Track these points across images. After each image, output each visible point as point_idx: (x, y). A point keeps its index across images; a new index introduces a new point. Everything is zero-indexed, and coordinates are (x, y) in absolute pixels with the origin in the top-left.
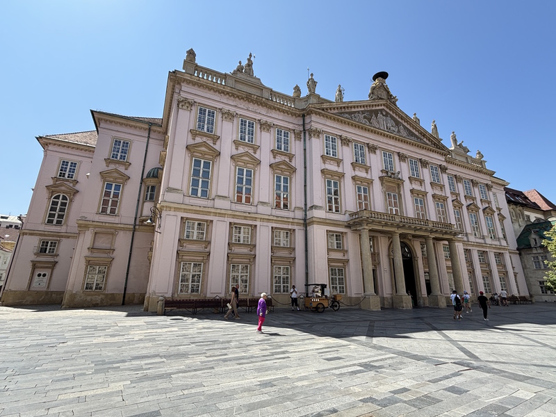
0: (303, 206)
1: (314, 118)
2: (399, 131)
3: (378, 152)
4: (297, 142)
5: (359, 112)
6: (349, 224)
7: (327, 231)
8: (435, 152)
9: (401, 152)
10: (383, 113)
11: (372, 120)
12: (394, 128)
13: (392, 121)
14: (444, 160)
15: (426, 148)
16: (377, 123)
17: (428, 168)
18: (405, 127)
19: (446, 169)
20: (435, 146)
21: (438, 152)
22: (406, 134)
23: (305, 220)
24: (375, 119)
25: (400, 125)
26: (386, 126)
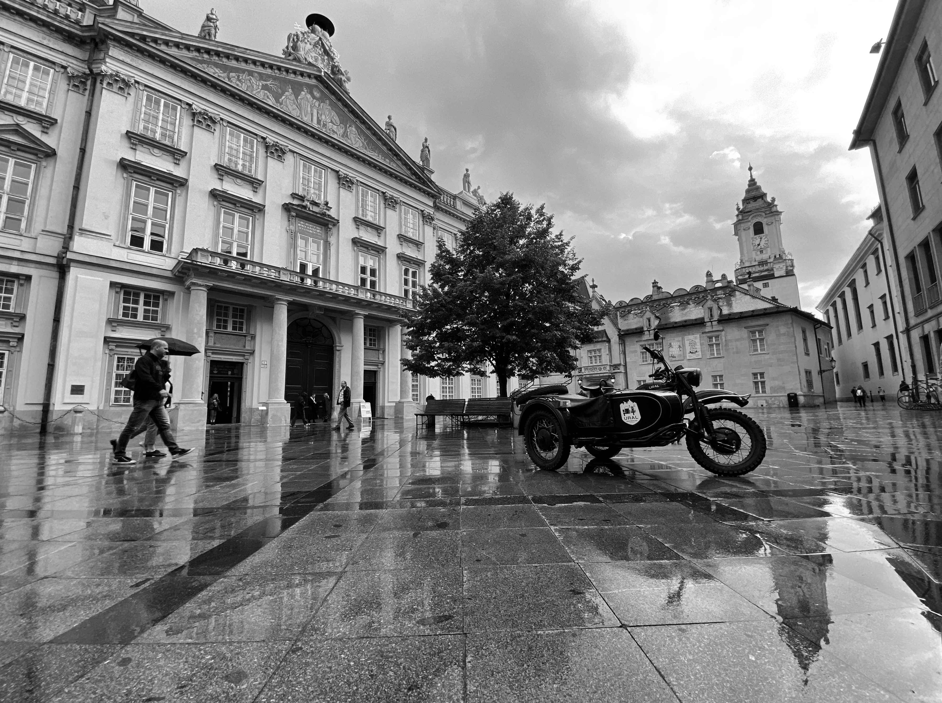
0: (65, 230)
1: (114, 51)
2: (345, 135)
3: (289, 158)
4: (73, 96)
5: (251, 73)
6: (175, 275)
7: (113, 284)
8: (415, 187)
9: (343, 171)
10: (315, 93)
11: (283, 97)
12: (335, 127)
13: (333, 113)
14: (431, 204)
15: (396, 177)
16: (295, 107)
17: (397, 210)
18: (362, 131)
19: (432, 219)
20: (417, 178)
21: (420, 189)
22: (361, 145)
23: (60, 257)
24: (292, 99)
25: (350, 126)
26: (318, 118)
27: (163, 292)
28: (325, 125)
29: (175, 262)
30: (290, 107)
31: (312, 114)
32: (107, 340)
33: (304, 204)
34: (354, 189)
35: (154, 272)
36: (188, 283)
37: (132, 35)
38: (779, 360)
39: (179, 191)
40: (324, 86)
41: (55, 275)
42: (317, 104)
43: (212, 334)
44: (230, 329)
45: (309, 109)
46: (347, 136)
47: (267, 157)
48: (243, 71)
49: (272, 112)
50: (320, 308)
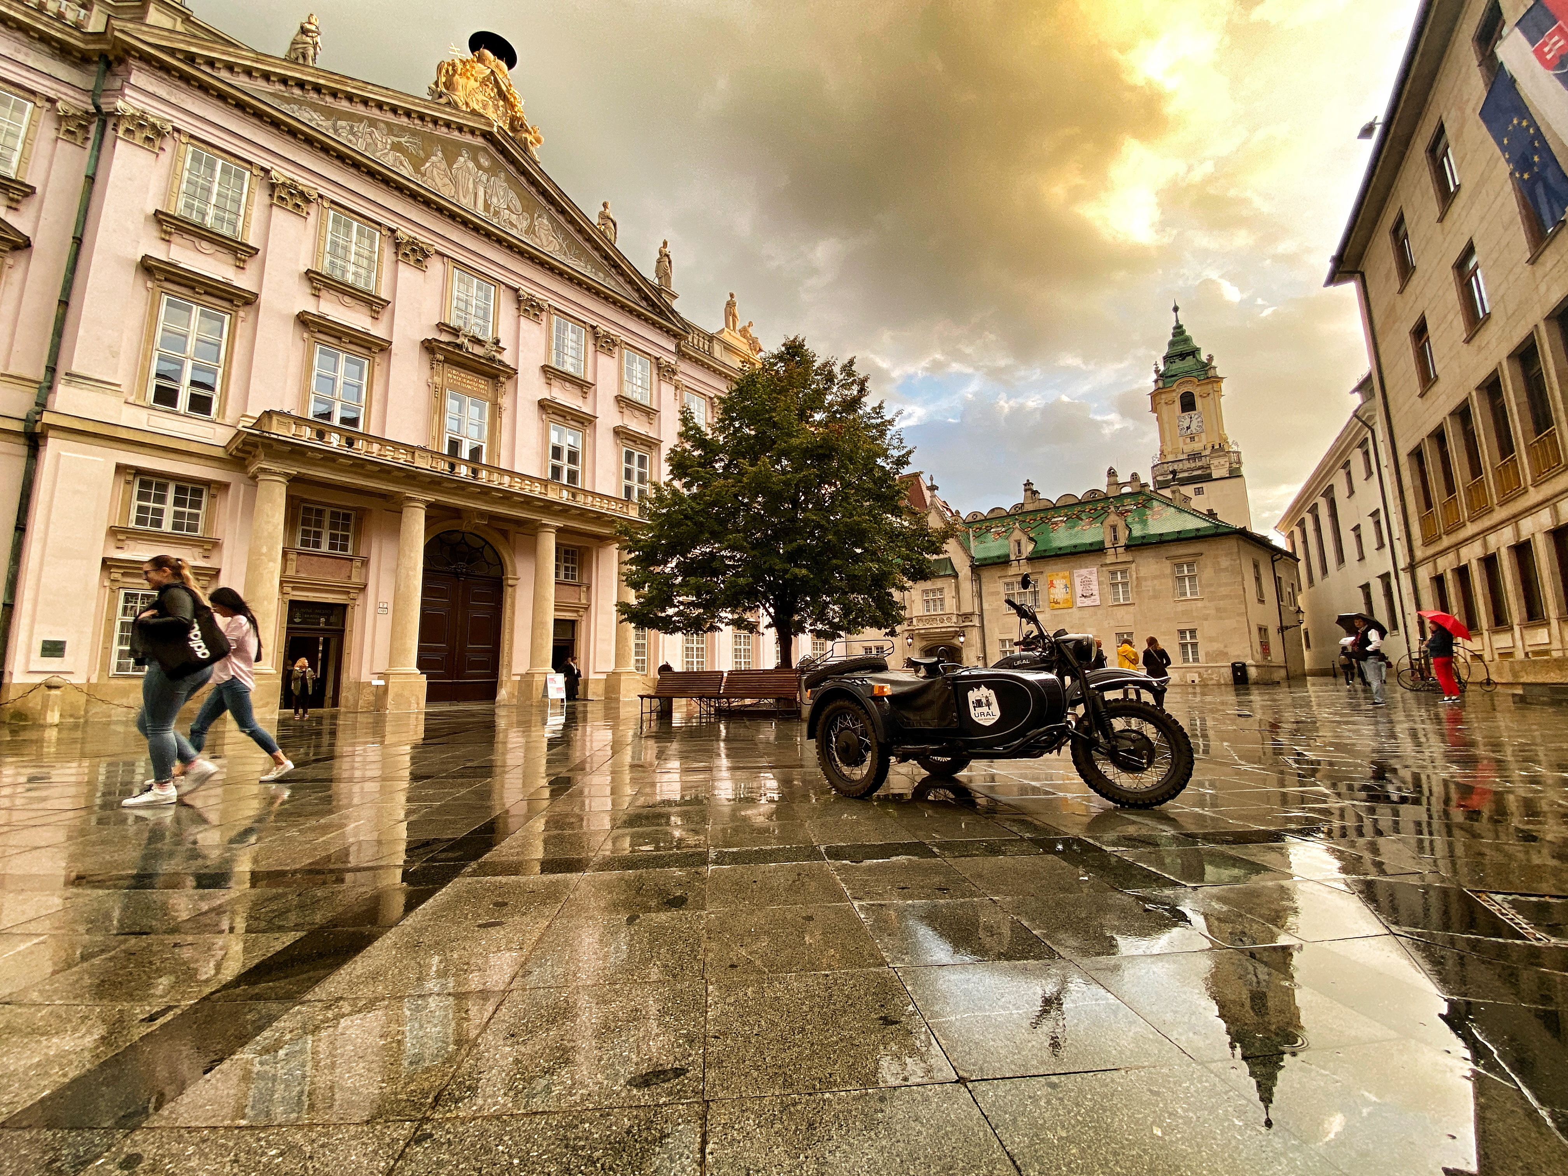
0: (40, 374)
1: (139, 78)
2: (531, 230)
3: (435, 266)
4: (65, 149)
5: (373, 123)
6: (231, 454)
7: (120, 469)
8: (646, 320)
9: (527, 290)
10: (482, 160)
11: (428, 165)
12: (515, 216)
13: (512, 194)
14: (672, 348)
15: (615, 302)
16: (447, 181)
17: (616, 355)
18: (560, 225)
19: (674, 372)
20: (649, 305)
21: (654, 324)
22: (558, 247)
23: (30, 421)
24: (443, 167)
25: (539, 216)
26: (485, 201)
27: (208, 483)
28: (496, 213)
29: (232, 432)
30: (437, 180)
31: (476, 194)
32: (107, 564)
33: (458, 341)
34: (545, 319)
35: (193, 448)
36: (253, 469)
37: (172, 52)
38: (1218, 610)
39: (241, 314)
40: (497, 150)
41: (23, 450)
42: (484, 178)
43: (292, 556)
44: (325, 548)
45: (471, 186)
46: (534, 233)
47: (397, 261)
48: (361, 119)
49: (408, 188)
50: (482, 514)
